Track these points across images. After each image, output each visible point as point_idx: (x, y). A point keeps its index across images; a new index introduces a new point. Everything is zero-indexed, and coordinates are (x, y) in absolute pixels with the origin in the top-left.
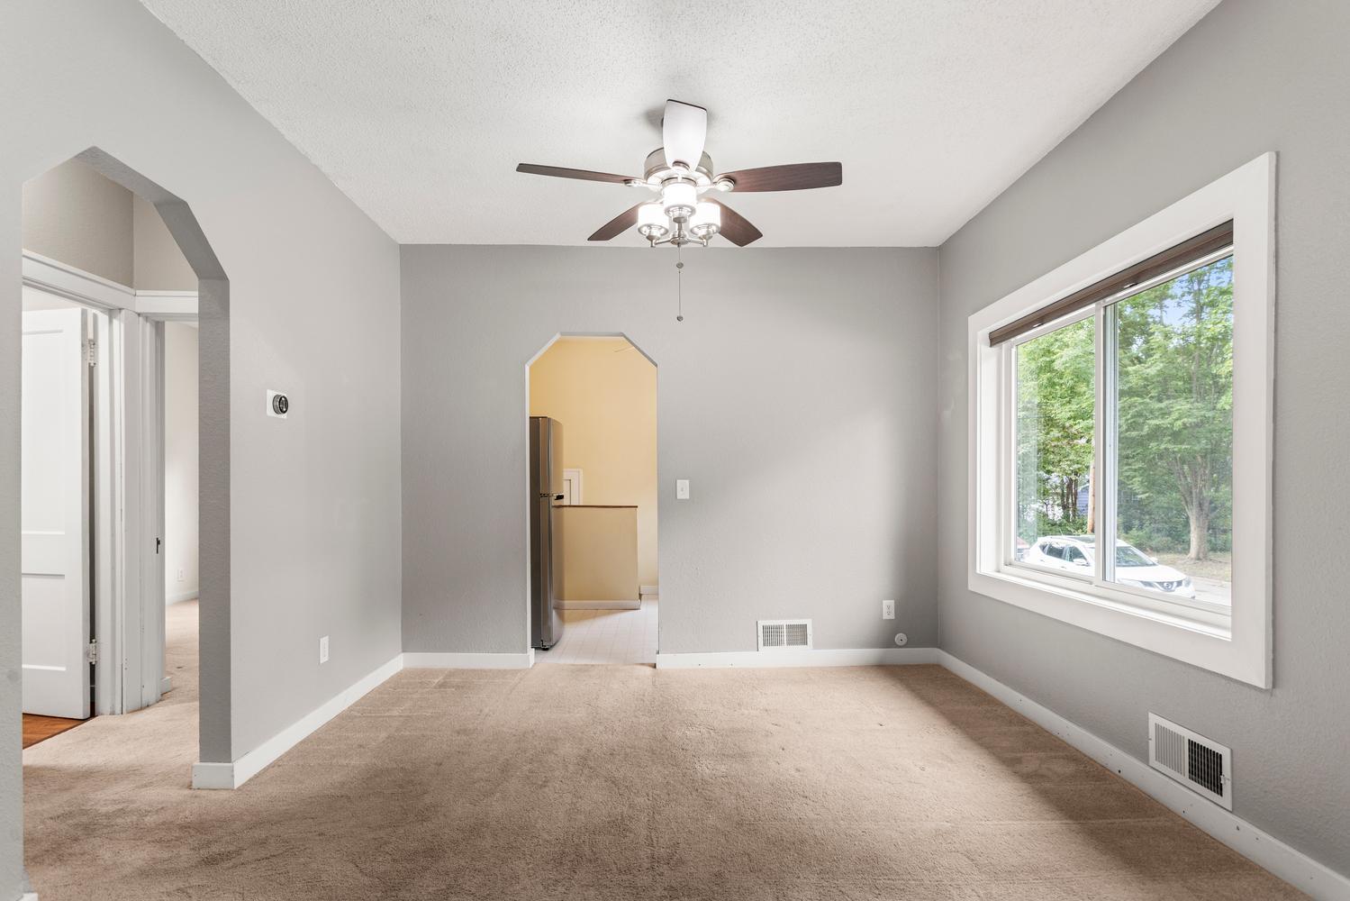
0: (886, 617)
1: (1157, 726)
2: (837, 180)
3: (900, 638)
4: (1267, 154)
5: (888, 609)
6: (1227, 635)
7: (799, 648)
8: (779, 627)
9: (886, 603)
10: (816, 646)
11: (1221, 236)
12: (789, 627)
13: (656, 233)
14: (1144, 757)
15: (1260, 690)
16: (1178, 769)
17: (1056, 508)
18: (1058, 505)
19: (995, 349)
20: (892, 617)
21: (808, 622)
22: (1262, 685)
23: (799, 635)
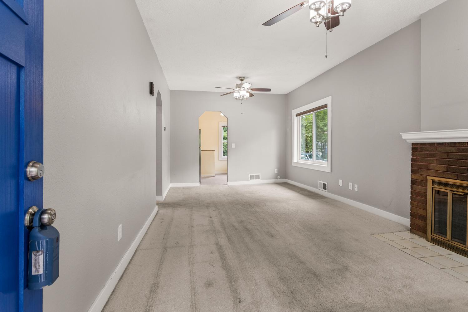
0: (276, 173)
1: (320, 183)
2: (270, 91)
3: (279, 177)
4: (330, 96)
5: (276, 171)
6: (327, 166)
7: (258, 180)
8: (254, 176)
9: (276, 170)
10: (261, 179)
11: (326, 106)
12: (256, 175)
13: (237, 98)
14: (317, 188)
15: (330, 173)
16: (321, 188)
17: (320, 153)
18: (320, 152)
19: (297, 117)
20: (277, 173)
21: (260, 174)
22: (330, 172)
23: (258, 177)
